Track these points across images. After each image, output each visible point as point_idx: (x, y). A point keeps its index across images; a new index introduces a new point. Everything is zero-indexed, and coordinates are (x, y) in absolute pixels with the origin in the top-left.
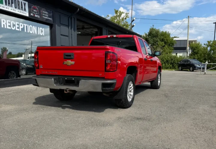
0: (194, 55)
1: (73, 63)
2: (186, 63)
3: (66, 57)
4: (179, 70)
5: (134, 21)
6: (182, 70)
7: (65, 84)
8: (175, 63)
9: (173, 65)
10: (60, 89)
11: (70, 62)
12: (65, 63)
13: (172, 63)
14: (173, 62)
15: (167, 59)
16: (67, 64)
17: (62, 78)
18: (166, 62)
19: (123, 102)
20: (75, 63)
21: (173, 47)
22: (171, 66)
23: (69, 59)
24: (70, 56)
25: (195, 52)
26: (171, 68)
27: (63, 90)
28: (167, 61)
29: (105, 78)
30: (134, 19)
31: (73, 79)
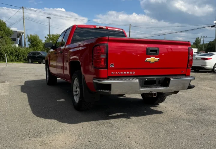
0: (33, 47)
1: (157, 59)
2: (37, 55)
4: (29, 63)
6: (32, 63)
7: (143, 87)
8: (20, 56)
9: (18, 58)
12: (148, 59)
13: (16, 55)
14: (18, 54)
15: (11, 51)
17: (141, 79)
18: (10, 54)
21: (12, 38)
22: (16, 58)
23: (153, 55)
24: (156, 51)
25: (33, 45)
26: (16, 61)
28: (12, 53)
31: (155, 79)
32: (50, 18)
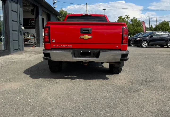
1: (90, 37)
3: (83, 32)
5: (55, 3)
7: (79, 57)
10: (77, 61)
11: (87, 37)
12: (82, 37)
16: (84, 38)
17: (77, 51)
19: (120, 68)
20: (92, 37)
23: (86, 33)
24: (88, 30)
27: (82, 62)
29: (121, 49)
30: (56, 1)
31: (90, 51)
32: (105, 9)
